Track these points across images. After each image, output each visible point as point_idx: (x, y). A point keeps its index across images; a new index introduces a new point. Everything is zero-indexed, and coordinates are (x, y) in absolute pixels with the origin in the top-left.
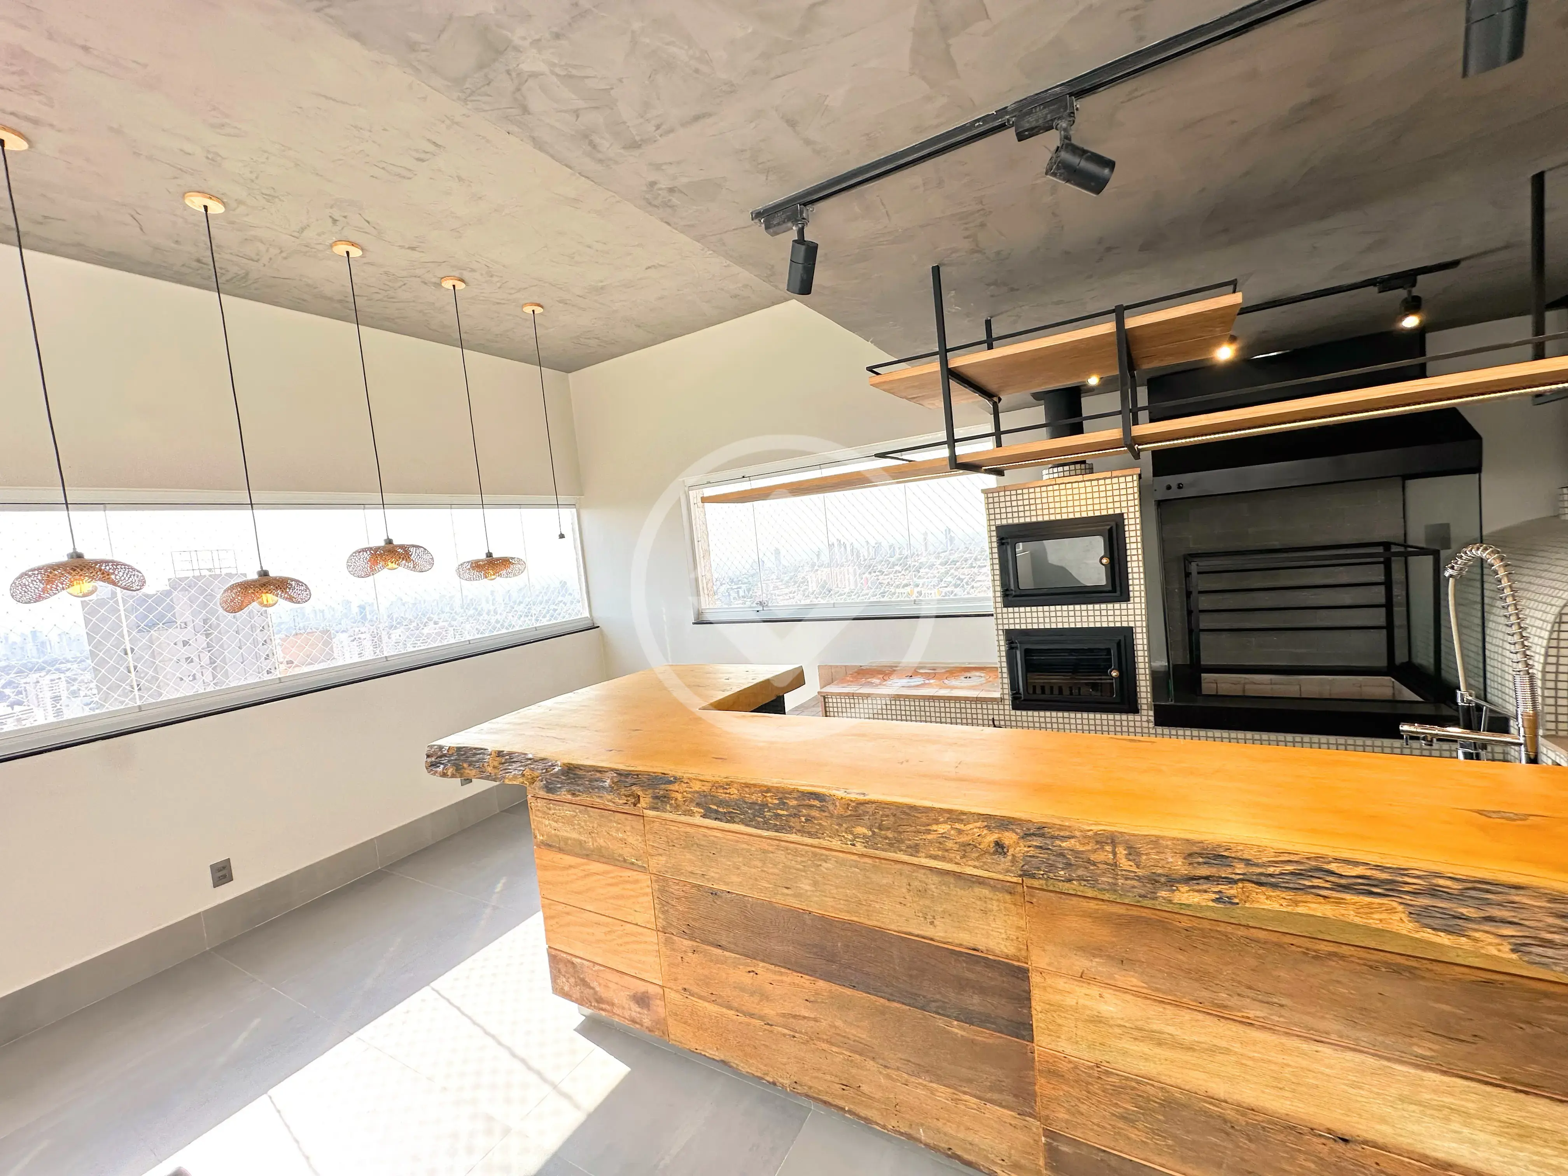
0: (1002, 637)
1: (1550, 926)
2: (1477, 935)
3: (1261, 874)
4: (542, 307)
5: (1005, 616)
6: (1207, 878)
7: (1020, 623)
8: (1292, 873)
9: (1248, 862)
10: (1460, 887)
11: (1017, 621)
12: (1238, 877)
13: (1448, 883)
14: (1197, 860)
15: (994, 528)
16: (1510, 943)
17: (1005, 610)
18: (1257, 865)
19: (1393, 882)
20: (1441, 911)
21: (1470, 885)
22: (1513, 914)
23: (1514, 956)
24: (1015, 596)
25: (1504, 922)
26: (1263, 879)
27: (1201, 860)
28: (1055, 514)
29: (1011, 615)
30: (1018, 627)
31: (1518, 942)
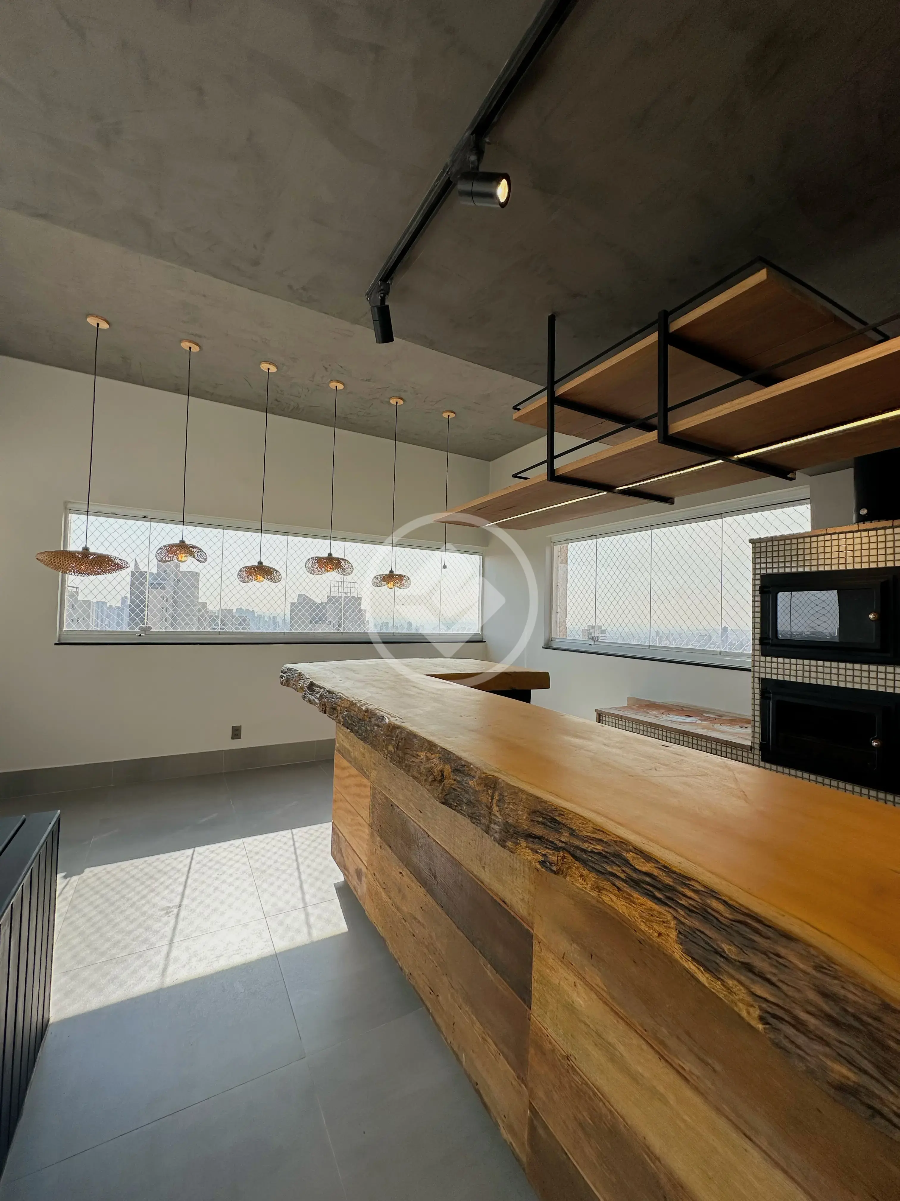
0: (757, 686)
1: (809, 1002)
2: (730, 982)
3: (577, 847)
4: (454, 413)
5: (762, 664)
6: (540, 838)
7: (777, 674)
8: (599, 854)
9: (573, 833)
10: (730, 917)
11: (775, 671)
12: (561, 844)
13: (721, 907)
14: (537, 819)
15: (758, 577)
16: (761, 1009)
17: (763, 658)
18: (577, 837)
19: (672, 889)
20: (706, 939)
21: (741, 918)
22: (774, 971)
23: (760, 1027)
24: (772, 645)
25: (762, 976)
26: (578, 853)
27: (540, 819)
28: (824, 565)
29: (768, 665)
30: (774, 677)
31: (769, 1010)
